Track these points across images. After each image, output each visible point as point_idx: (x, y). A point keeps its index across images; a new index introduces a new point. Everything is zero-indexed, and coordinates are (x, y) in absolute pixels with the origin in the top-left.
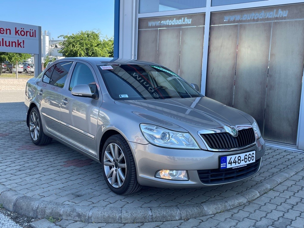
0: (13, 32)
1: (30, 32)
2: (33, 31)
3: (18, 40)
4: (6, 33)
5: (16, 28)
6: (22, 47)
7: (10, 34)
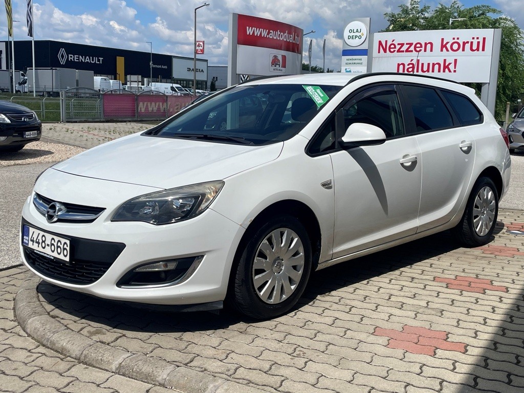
0: (437, 46)
1: (472, 43)
2: (478, 40)
3: (445, 61)
4: (425, 51)
5: (443, 40)
6: (452, 71)
7: (431, 50)
